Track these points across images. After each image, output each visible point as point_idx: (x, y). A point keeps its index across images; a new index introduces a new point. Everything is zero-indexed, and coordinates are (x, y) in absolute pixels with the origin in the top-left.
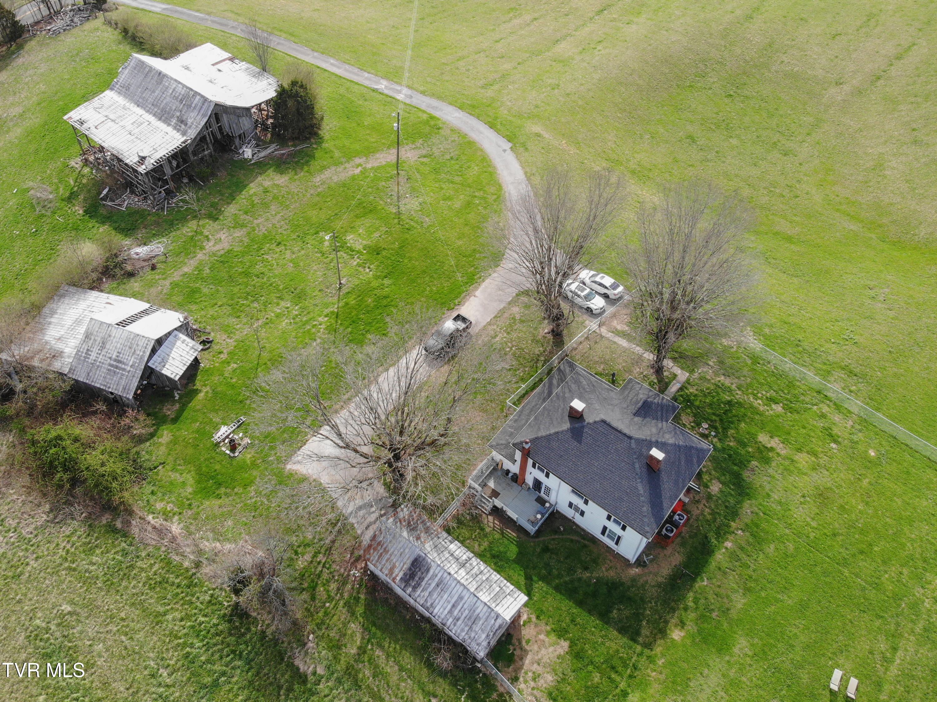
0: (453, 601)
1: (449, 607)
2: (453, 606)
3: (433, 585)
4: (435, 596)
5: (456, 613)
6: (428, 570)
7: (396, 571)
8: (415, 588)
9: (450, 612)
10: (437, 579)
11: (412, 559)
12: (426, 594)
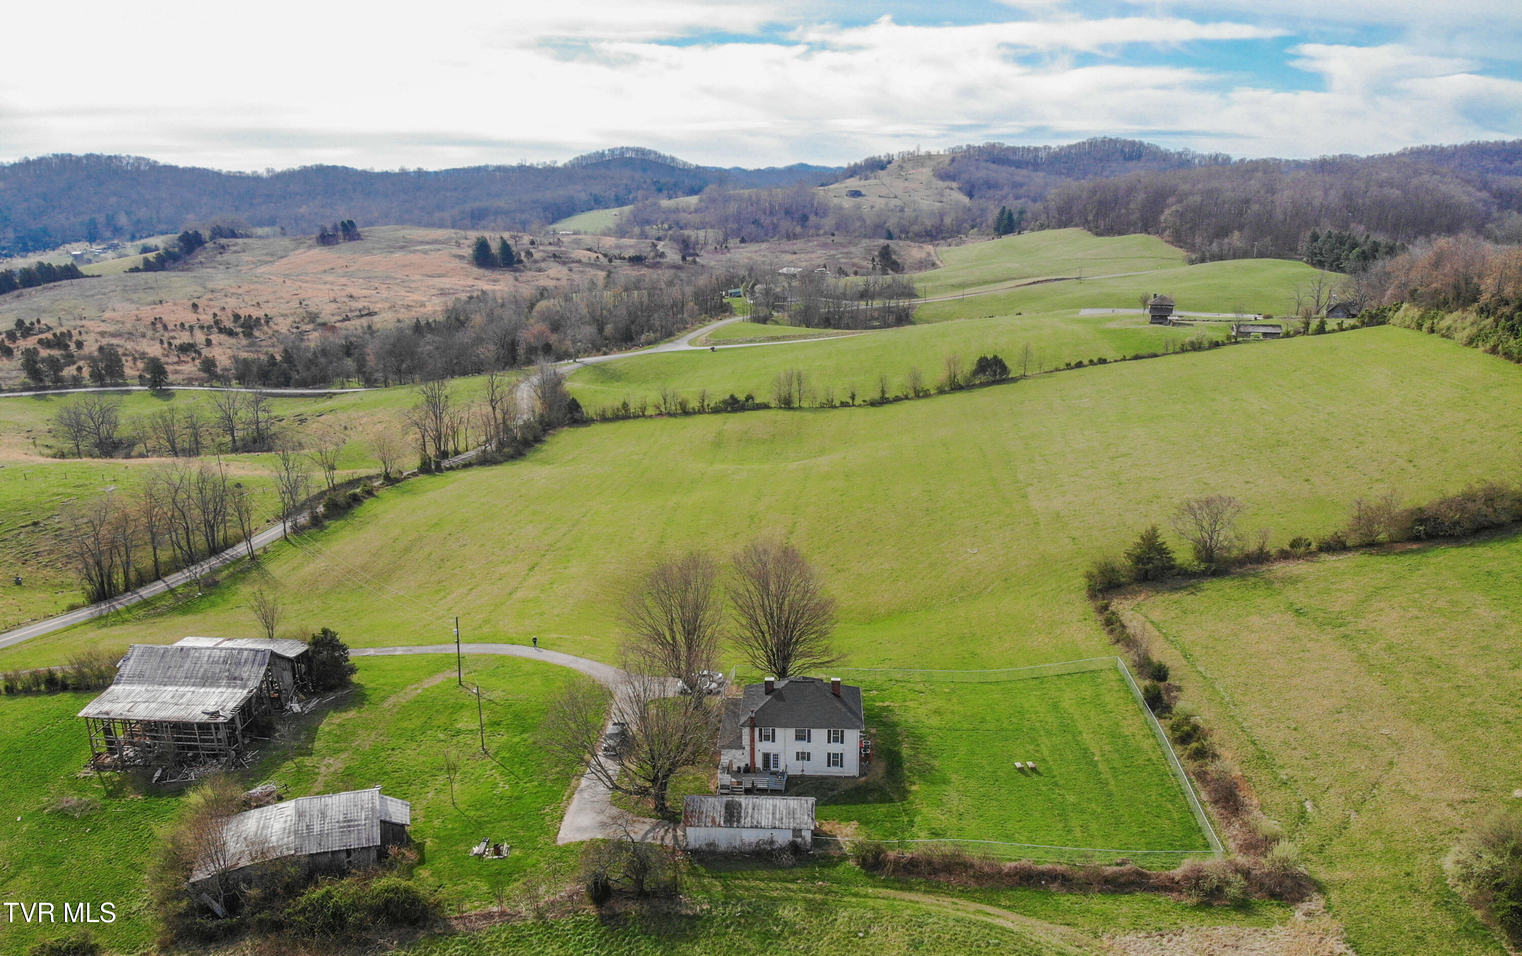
0: (771, 811)
1: (771, 816)
2: (773, 814)
3: (750, 811)
4: (756, 816)
5: (777, 816)
6: (740, 805)
7: (717, 820)
8: (738, 821)
9: (774, 818)
10: (750, 806)
11: (723, 805)
12: (749, 819)
